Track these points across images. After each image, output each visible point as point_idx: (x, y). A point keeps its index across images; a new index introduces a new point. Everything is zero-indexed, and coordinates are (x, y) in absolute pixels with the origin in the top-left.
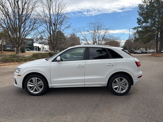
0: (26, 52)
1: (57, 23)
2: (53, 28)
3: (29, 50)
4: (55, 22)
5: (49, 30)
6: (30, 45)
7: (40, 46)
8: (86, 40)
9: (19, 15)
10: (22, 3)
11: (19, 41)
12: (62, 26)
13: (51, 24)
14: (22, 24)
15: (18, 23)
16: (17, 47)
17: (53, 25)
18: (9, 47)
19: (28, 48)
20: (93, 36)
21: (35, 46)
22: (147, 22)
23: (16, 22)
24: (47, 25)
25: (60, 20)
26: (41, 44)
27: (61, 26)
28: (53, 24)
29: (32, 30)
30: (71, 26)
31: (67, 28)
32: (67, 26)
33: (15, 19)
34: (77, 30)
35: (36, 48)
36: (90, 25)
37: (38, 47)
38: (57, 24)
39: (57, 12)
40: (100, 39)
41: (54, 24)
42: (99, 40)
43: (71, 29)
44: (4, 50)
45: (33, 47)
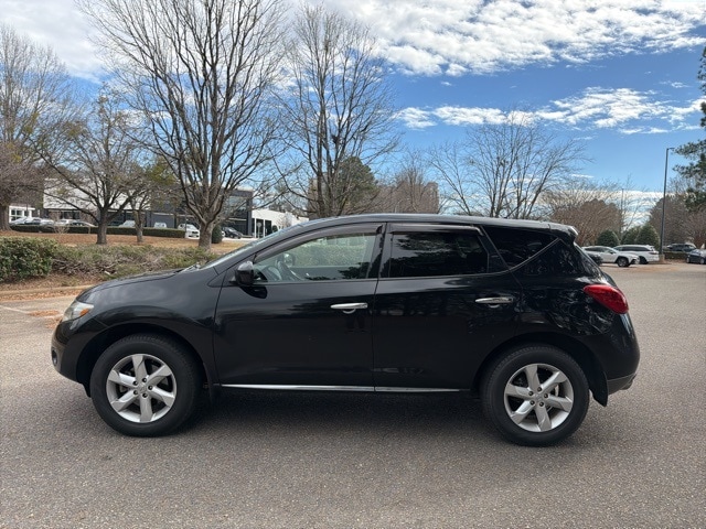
0: (225, 239)
1: (347, 133)
2: (332, 154)
3: (233, 236)
4: (340, 131)
5: (313, 161)
6: (239, 213)
7: (275, 218)
8: (459, 198)
9: (215, 113)
10: (229, 68)
12: (366, 144)
13: (326, 139)
14: (223, 140)
15: (210, 137)
16: (205, 222)
17: (330, 142)
18: (161, 219)
19: (230, 226)
20: (492, 181)
21: (258, 220)
23: (206, 134)
24: (309, 141)
25: (358, 123)
26: (281, 211)
27: (360, 146)
28: (333, 137)
29: (256, 164)
30: (401, 145)
31: (383, 151)
32: (382, 144)
33: (202, 127)
34: (426, 156)
35: (260, 225)
36: (482, 136)
37: (268, 223)
38: (345, 139)
39: (349, 92)
40: (524, 193)
41: (336, 140)
42: (519, 198)
43: (399, 156)
44: (147, 233)
45: (250, 224)
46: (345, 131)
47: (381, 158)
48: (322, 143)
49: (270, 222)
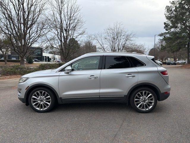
0: (35, 62)
1: (69, 28)
2: (65, 35)
3: (37, 61)
4: (67, 27)
5: (59, 37)
6: (38, 55)
7: (50, 56)
8: (103, 49)
9: (24, 20)
10: (28, 5)
11: (24, 50)
12: (75, 32)
14: (27, 29)
16: (22, 56)
17: (64, 31)
18: (14, 57)
19: (36, 58)
20: (112, 44)
21: (45, 56)
22: (176, 27)
23: (21, 27)
24: (57, 31)
26: (52, 54)
28: (65, 29)
29: (39, 37)
30: (86, 32)
31: (80, 34)
32: (80, 32)
33: (19, 24)
34: (93, 36)
35: (45, 58)
36: (108, 31)
37: (48, 57)
38: (69, 30)
39: (69, 16)
40: (120, 47)
42: (118, 49)
44: (8, 61)
45: (42, 57)
46: (68, 28)
47: (80, 36)
48: (62, 31)
49: (49, 57)
